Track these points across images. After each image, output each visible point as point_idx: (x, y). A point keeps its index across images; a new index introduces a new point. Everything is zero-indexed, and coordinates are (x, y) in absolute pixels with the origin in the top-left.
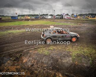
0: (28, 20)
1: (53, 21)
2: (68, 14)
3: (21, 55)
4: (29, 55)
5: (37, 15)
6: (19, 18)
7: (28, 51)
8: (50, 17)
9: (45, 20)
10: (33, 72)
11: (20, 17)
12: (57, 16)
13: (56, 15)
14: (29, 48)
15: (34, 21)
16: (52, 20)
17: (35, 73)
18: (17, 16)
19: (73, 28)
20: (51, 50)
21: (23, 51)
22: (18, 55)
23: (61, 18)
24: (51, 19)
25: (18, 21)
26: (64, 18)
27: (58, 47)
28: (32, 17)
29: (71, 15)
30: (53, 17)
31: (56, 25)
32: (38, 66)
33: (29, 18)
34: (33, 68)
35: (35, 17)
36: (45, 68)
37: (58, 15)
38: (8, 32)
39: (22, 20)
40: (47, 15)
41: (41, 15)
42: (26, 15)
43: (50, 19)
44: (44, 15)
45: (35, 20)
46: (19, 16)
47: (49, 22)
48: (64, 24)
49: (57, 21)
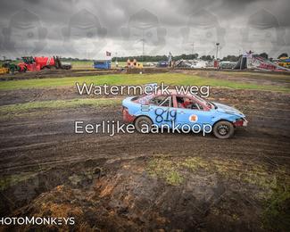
0: (136, 71)
1: (211, 76)
3: (98, 172)
4: (119, 175)
5: (165, 58)
6: (114, 65)
7: (120, 162)
8: (201, 64)
9: (185, 72)
11: (117, 63)
12: (225, 59)
13: (222, 58)
15: (151, 76)
16: (208, 73)
18: (109, 62)
21: (106, 160)
23: (238, 68)
24: (205, 69)
26: (249, 67)
27: (216, 162)
28: (148, 63)
30: (212, 63)
31: (218, 87)
33: (141, 65)
35: (156, 63)
37: (229, 58)
38: (77, 103)
39: (120, 71)
40: (193, 57)
41: (175, 59)
42: (132, 59)
43: (202, 69)
44: (184, 57)
46: (114, 60)
47: (198, 78)
48: (249, 86)
49: (224, 78)
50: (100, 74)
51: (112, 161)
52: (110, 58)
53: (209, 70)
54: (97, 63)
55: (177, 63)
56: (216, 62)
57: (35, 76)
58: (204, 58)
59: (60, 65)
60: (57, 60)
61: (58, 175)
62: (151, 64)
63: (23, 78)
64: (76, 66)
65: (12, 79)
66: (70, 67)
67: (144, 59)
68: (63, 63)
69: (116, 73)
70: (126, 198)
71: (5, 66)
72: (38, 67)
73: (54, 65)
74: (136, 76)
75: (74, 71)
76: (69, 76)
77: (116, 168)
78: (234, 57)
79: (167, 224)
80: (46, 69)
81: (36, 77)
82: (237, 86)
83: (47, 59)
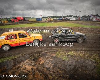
0: (50, 21)
1: (78, 23)
2: (97, 15)
3: (39, 56)
5: (61, 17)
7: (47, 53)
8: (74, 19)
9: (68, 22)
10: (47, 76)
11: (44, 19)
13: (81, 17)
14: (48, 50)
15: (56, 23)
16: (76, 22)
17: (49, 78)
18: (41, 18)
20: (71, 55)
21: (42, 52)
22: (37, 55)
23: (87, 20)
24: (75, 21)
25: (41, 22)
27: (80, 53)
28: (55, 19)
30: (78, 18)
31: (80, 27)
32: (54, 71)
33: (52, 19)
34: (48, 72)
35: (58, 19)
36: (61, 75)
37: (84, 16)
39: (45, 21)
40: (71, 16)
41: (65, 17)
42: (49, 17)
44: (68, 16)
45: (58, 22)
48: (91, 26)
49: (82, 24)
50: (39, 23)
51: (44, 52)
52: (42, 17)
53: (77, 21)
54: (37, 19)
55: (65, 18)
56: (79, 18)
57: (17, 24)
58: (75, 17)
59: (25, 20)
60: (24, 18)
61: (26, 56)
62: (56, 19)
63: (13, 24)
64: (30, 20)
65: (9, 25)
66: (28, 20)
67: (53, 17)
68: (26, 19)
69: (44, 22)
70: (49, 64)
71: (7, 20)
72: (18, 20)
73: (23, 20)
74: (51, 23)
75: (30, 22)
76: (28, 23)
77: (45, 54)
78: (86, 16)
79: (63, 73)
80: (20, 21)
82: (87, 27)
83: (20, 18)
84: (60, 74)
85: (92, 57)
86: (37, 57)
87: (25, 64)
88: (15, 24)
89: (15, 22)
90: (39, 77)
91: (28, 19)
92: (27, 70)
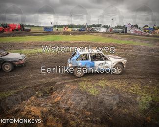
0: (68, 33)
1: (109, 37)
2: (136, 26)
3: (52, 89)
4: (64, 91)
5: (83, 26)
6: (55, 30)
7: (64, 83)
8: (103, 30)
9: (95, 34)
10: (67, 122)
11: (57, 28)
12: (116, 28)
13: (114, 27)
14: (65, 80)
16: (107, 35)
17: (70, 125)
18: (52, 27)
19: (144, 50)
20: (101, 87)
22: (47, 89)
23: (123, 32)
24: (106, 33)
25: (52, 34)
27: (115, 82)
28: (74, 29)
29: (142, 27)
30: (109, 29)
32: (77, 113)
33: (70, 30)
34: (68, 116)
35: (79, 29)
36: (88, 118)
37: (118, 27)
38: (36, 51)
39: (59, 33)
40: (99, 26)
41: (89, 27)
42: (65, 26)
43: (104, 33)
44: (94, 26)
45: (79, 34)
46: (55, 26)
47: (102, 37)
48: (128, 42)
49: (116, 38)
50: (47, 34)
51: (60, 83)
53: (108, 33)
55: (90, 29)
56: (111, 29)
58: (105, 27)
59: (24, 28)
60: (22, 26)
61: (29, 91)
62: (76, 29)
64: (33, 30)
66: (29, 30)
67: (71, 26)
68: (26, 28)
69: (57, 34)
70: (69, 102)
72: (11, 29)
73: (20, 29)
74: (68, 36)
77: (61, 87)
78: (120, 26)
79: (91, 115)
80: (15, 32)
81: (10, 36)
82: (123, 42)
83: (16, 25)
84: (86, 117)
85: (132, 88)
86: (48, 92)
87: (29, 104)
88: (5, 37)
89: (7, 32)
90: (54, 124)
91: (29, 28)
92: (33, 114)
